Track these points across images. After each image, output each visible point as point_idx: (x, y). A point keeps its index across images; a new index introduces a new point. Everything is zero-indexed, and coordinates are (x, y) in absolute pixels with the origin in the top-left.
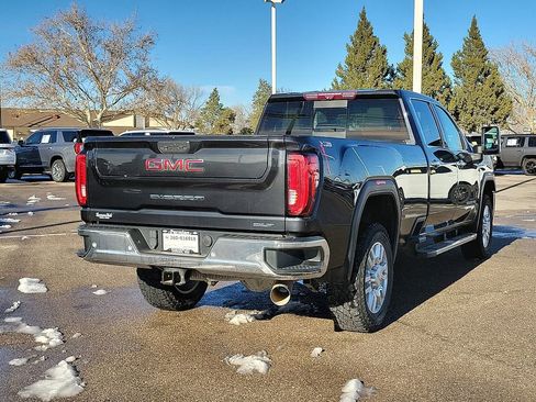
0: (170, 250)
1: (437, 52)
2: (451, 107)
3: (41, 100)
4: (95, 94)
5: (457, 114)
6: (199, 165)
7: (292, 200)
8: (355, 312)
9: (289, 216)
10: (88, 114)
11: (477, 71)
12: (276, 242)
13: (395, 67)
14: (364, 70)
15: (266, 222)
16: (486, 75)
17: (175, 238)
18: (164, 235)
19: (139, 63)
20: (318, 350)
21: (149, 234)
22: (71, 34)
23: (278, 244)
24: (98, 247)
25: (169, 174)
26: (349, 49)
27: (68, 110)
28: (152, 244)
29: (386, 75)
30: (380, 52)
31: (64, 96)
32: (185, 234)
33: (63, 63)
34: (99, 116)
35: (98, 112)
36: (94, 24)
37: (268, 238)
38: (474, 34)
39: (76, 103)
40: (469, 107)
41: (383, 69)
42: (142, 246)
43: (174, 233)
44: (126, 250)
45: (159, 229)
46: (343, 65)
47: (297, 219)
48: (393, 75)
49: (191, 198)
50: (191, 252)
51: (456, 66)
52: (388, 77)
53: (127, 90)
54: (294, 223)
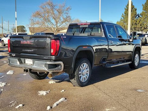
0: (27, 64)
3: (41, 25)
4: (55, 23)
6: (31, 42)
7: (52, 52)
8: (75, 81)
9: (52, 56)
10: (53, 29)
12: (48, 62)
13: (140, 14)
15: (46, 57)
17: (28, 61)
18: (26, 60)
19: (66, 15)
20: (63, 91)
21: (22, 60)
22: (49, 8)
23: (49, 63)
24: (11, 63)
25: (26, 45)
26: (125, 9)
27: (47, 28)
28: (23, 62)
29: (136, 16)
30: (135, 10)
31: (46, 24)
32: (30, 60)
33: (47, 15)
34: (55, 29)
35: (55, 28)
36: (55, 4)
37: (46, 61)
39: (50, 26)
41: (135, 15)
42: (21, 63)
45: (25, 58)
46: (124, 14)
47: (54, 56)
48: (139, 16)
49: (31, 51)
50: (31, 64)
52: (137, 17)
53: (63, 22)
54: (53, 57)
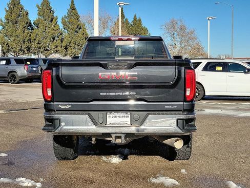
1: (55, 15)
2: (64, 44)
5: (66, 48)
7: (188, 93)
11: (75, 27)
13: (32, 22)
14: (16, 23)
16: (79, 29)
17: (116, 117)
18: (108, 115)
23: (185, 116)
24: (66, 125)
26: (7, 11)
30: (25, 13)
32: (122, 114)
38: (73, 8)
40: (72, 45)
43: (114, 114)
44: (87, 125)
45: (105, 113)
46: (3, 19)
48: (31, 26)
51: (64, 23)
